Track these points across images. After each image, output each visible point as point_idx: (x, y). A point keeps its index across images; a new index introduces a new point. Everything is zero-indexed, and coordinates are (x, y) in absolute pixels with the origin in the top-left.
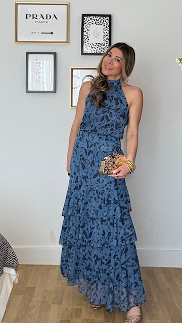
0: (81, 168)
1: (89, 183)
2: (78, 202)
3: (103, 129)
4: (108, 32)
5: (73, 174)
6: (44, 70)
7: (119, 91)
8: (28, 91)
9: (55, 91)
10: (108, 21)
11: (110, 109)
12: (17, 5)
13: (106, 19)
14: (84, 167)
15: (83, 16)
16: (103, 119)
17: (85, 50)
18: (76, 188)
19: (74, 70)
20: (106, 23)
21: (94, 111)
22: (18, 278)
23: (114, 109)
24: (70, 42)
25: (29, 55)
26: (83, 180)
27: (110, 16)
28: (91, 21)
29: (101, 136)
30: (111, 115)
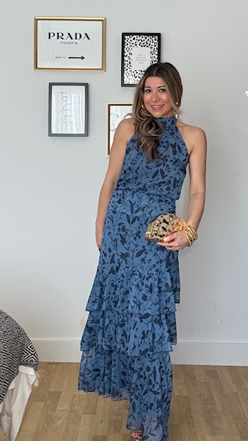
0: (119, 243)
1: (130, 264)
2: (115, 290)
3: (156, 187)
4: (156, 57)
5: (107, 252)
6: (73, 106)
7: (176, 134)
8: (51, 134)
9: (87, 134)
10: (156, 42)
11: (167, 160)
12: (36, 20)
13: (154, 39)
14: (123, 241)
15: (124, 35)
16: (156, 174)
17: (127, 81)
18: (112, 271)
19: (111, 107)
20: (153, 44)
21: (145, 164)
22: (39, 379)
23: (171, 161)
24: (107, 69)
25: (53, 87)
26: (121, 260)
27: (159, 35)
28: (134, 42)
29: (152, 196)
30: (169, 169)
